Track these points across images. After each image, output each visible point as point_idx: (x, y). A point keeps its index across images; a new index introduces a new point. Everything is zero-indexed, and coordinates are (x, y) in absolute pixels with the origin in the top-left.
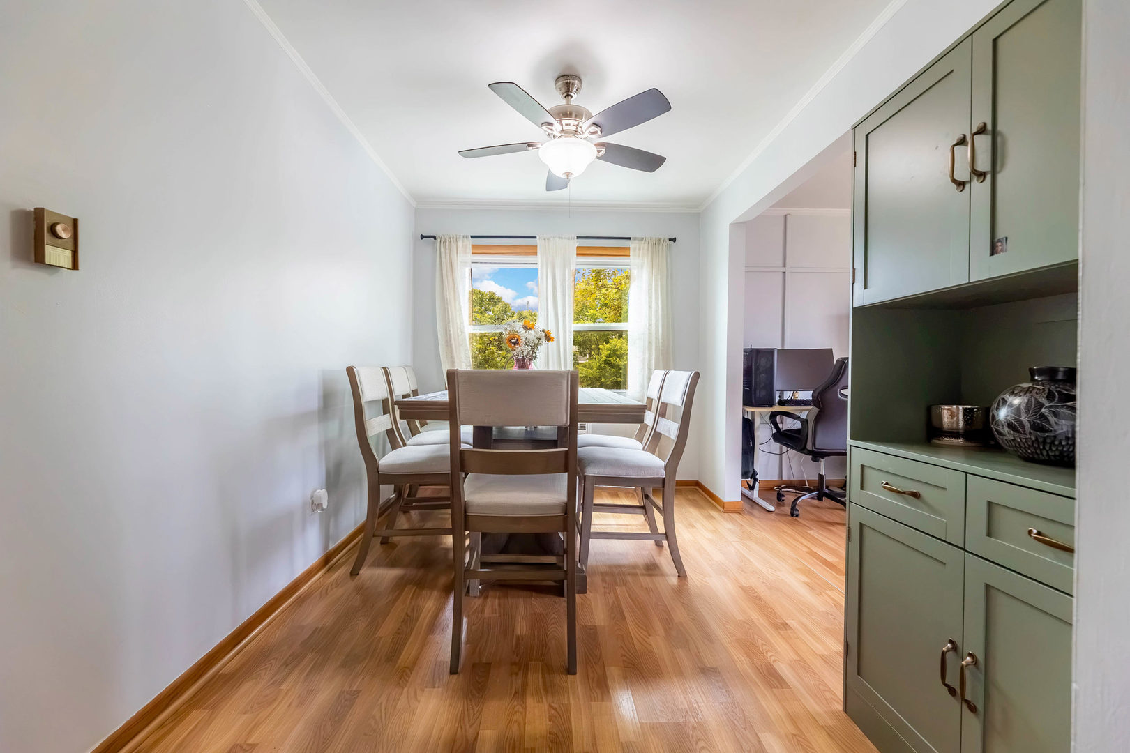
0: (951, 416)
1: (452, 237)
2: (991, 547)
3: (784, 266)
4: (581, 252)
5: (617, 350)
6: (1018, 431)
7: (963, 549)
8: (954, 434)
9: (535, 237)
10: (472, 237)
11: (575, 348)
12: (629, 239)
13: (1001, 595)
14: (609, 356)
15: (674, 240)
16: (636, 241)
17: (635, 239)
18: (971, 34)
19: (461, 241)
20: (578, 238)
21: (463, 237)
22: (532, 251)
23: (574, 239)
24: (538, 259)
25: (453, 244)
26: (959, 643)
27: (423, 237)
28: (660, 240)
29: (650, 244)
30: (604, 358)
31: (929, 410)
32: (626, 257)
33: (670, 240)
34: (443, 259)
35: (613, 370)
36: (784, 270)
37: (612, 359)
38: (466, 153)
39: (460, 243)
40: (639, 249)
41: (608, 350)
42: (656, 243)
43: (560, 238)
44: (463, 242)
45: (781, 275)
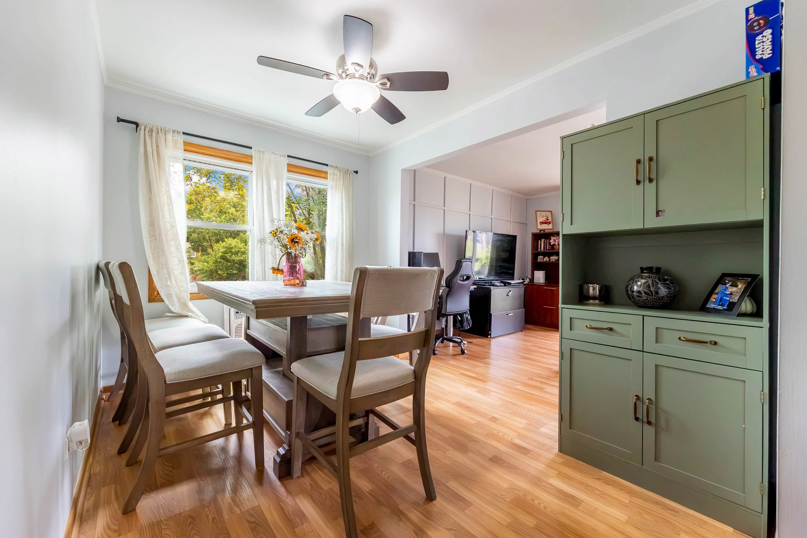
0: (593, 289)
1: (159, 128)
2: (658, 348)
3: (414, 201)
4: (291, 168)
5: (231, 248)
6: (649, 295)
7: (643, 351)
8: (594, 298)
9: (251, 148)
10: (184, 133)
11: (189, 245)
12: (327, 165)
13: (663, 368)
14: (225, 253)
15: (356, 172)
16: (332, 168)
17: (332, 166)
18: (644, 114)
19: (171, 134)
20: (288, 156)
21: (174, 131)
22: (248, 160)
23: (285, 156)
24: (253, 168)
25: (161, 136)
26: (641, 396)
27: (119, 120)
28: (348, 171)
29: (341, 172)
30: (220, 254)
31: (581, 288)
32: (325, 179)
33: (354, 172)
34: (149, 149)
35: (229, 264)
36: (414, 203)
37: (228, 256)
38: (264, 60)
39: (170, 137)
40: (334, 174)
41: (224, 247)
42: (347, 172)
43: (273, 153)
44: (173, 136)
45: (413, 205)
